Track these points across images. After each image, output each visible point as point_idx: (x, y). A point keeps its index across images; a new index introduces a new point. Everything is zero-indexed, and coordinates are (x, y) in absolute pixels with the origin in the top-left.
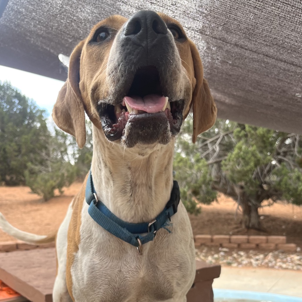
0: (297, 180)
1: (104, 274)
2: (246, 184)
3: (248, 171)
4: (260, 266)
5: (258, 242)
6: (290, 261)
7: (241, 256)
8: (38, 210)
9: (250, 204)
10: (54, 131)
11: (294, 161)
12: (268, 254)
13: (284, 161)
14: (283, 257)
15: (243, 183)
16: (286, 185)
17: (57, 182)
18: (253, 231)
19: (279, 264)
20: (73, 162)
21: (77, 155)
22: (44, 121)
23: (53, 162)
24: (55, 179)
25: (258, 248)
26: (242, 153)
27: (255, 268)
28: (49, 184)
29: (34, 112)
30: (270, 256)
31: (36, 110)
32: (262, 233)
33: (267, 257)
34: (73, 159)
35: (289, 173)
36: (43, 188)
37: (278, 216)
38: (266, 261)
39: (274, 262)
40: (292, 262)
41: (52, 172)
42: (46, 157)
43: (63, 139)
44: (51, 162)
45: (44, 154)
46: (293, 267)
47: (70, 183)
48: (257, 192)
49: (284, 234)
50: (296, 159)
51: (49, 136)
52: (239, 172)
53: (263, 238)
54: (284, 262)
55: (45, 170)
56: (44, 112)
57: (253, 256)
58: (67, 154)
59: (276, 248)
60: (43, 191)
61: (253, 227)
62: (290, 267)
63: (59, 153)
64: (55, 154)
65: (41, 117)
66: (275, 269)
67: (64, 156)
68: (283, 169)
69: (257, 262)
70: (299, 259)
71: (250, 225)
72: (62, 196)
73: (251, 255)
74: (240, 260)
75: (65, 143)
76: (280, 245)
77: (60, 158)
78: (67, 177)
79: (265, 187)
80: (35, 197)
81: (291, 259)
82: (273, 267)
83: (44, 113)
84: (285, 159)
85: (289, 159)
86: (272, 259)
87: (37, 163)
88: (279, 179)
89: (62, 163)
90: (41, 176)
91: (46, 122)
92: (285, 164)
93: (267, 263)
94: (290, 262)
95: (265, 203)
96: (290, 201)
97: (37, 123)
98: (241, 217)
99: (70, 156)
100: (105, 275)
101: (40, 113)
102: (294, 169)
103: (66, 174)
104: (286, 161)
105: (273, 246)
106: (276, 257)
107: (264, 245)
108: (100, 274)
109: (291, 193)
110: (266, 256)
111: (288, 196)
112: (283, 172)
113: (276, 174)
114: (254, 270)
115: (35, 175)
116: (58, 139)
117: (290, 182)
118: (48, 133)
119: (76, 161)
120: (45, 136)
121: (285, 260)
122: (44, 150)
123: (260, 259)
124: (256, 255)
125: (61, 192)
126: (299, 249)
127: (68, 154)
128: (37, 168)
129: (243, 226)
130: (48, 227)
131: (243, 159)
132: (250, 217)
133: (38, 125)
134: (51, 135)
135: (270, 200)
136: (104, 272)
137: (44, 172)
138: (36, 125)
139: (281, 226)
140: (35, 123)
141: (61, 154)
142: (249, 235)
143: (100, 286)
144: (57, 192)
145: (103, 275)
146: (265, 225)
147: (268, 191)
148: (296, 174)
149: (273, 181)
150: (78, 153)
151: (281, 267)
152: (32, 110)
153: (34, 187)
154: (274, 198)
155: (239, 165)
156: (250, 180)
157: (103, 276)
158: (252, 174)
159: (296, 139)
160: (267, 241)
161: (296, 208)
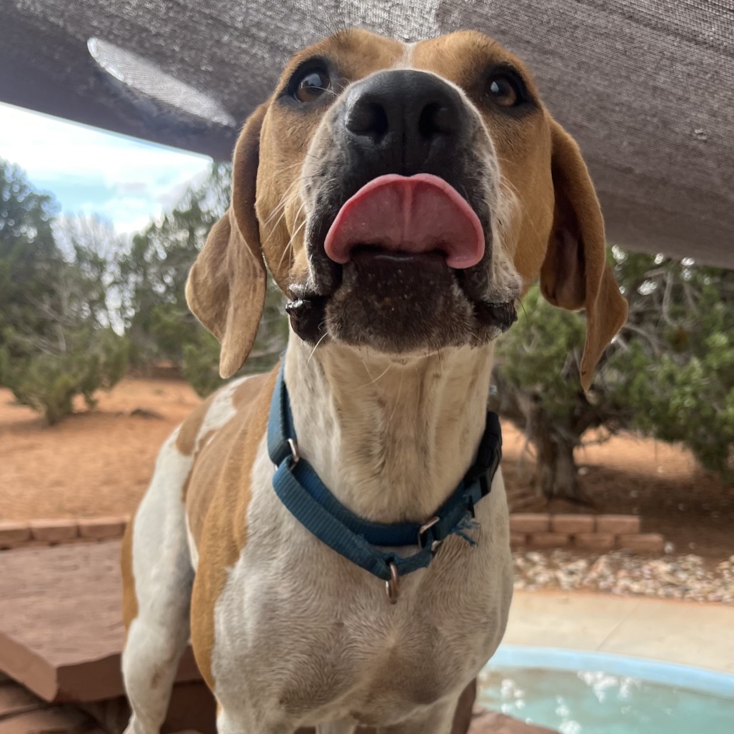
0: (667, 383)
1: (300, 627)
2: (546, 389)
3: (551, 359)
4: (578, 588)
5: (573, 530)
6: (648, 577)
7: (534, 564)
8: (31, 447)
9: (555, 438)
10: (73, 249)
11: (660, 336)
12: (597, 559)
13: (636, 334)
14: (633, 565)
15: (538, 388)
16: (641, 392)
17: (81, 377)
18: (561, 503)
19: (623, 582)
20: (119, 329)
21: (130, 311)
22: (47, 223)
23: (71, 328)
24: (75, 369)
25: (574, 546)
26: (537, 314)
27: (566, 591)
28: (59, 383)
29: (21, 199)
30: (602, 564)
31: (27, 195)
32: (582, 509)
33: (595, 566)
34: (120, 320)
35: (648, 364)
36: (43, 392)
37: (621, 468)
38: (594, 575)
39: (611, 579)
40: (654, 577)
41: (68, 351)
42: (52, 315)
43: (96, 269)
44: (65, 326)
45: (46, 307)
46: (656, 589)
47: (114, 380)
48: (573, 409)
49: (635, 510)
50: (666, 332)
51: (59, 262)
52: (531, 360)
53: (586, 519)
54: (635, 579)
55: (50, 348)
56: (46, 201)
57: (561, 564)
58: (105, 307)
59: (617, 546)
60: (44, 400)
61: (562, 495)
62: (649, 591)
63: (84, 305)
64: (75, 307)
65: (37, 212)
66: (615, 594)
67: (96, 314)
68: (634, 356)
69: (571, 579)
70: (669, 570)
71: (555, 489)
72: (93, 412)
73: (557, 561)
74: (530, 573)
75: (99, 280)
76: (625, 539)
77: (88, 318)
78: (106, 365)
79: (591, 397)
80: (25, 414)
81: (651, 570)
82: (608, 591)
83: (46, 203)
84: (640, 331)
85: (649, 332)
86: (607, 572)
87: (29, 329)
88: (623, 379)
89: (92, 330)
90: (39, 360)
91: (52, 226)
92: (639, 342)
93: (595, 582)
94: (648, 579)
95: (590, 435)
96: (651, 433)
97: (27, 228)
98: (534, 470)
99: (113, 314)
100: (300, 629)
101: (37, 203)
102: (661, 357)
103: (103, 358)
104: (642, 337)
105: (608, 539)
106: (616, 567)
107: (586, 538)
108: (288, 626)
109: (652, 413)
110: (591, 564)
111: (646, 420)
112: (636, 363)
113: (617, 366)
114: (564, 597)
115: (23, 360)
116: (84, 271)
117: (650, 386)
118: (57, 254)
119: (129, 325)
120: (49, 261)
121: (637, 573)
122: (46, 297)
123: (577, 570)
124: (568, 561)
125: (91, 403)
126: (669, 547)
127: (108, 307)
128: (29, 341)
129: (539, 492)
130: (58, 489)
131: (541, 328)
132: (554, 469)
133: (32, 233)
134: (64, 261)
135: (603, 430)
136: (300, 621)
137: (47, 352)
138: (25, 233)
139: (626, 492)
140: (24, 229)
141: (91, 308)
142: (552, 513)
143: (288, 654)
144: (79, 402)
145: (297, 629)
146: (589, 490)
147: (599, 407)
148: (666, 368)
149: (611, 384)
150: (134, 307)
151: (627, 590)
152: (14, 195)
153: (21, 389)
154: (612, 423)
155: (529, 342)
156: (557, 379)
157: (296, 631)
158: (562, 366)
159: (664, 284)
160: (595, 529)
161: (663, 448)
